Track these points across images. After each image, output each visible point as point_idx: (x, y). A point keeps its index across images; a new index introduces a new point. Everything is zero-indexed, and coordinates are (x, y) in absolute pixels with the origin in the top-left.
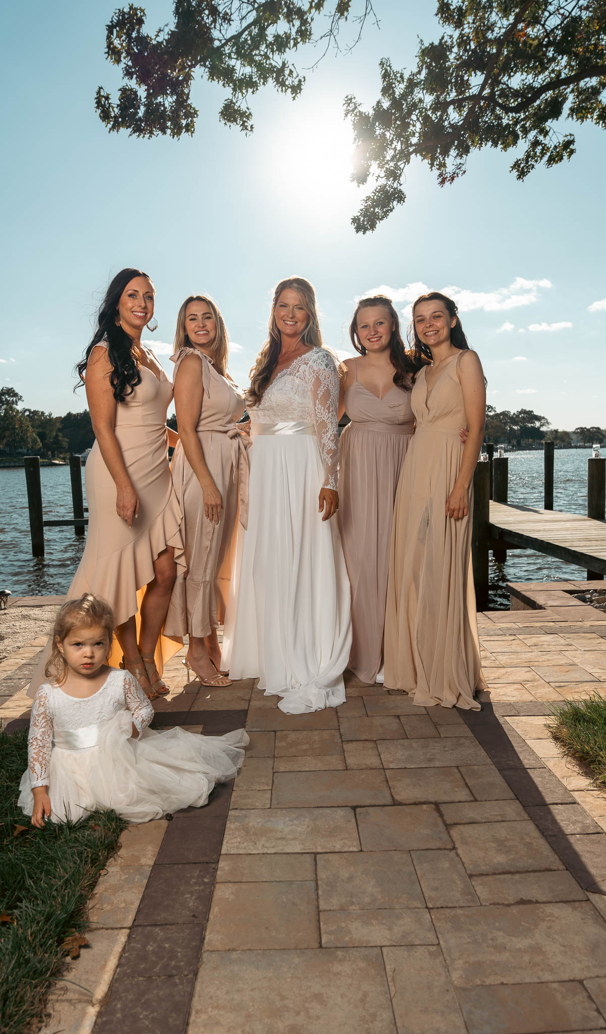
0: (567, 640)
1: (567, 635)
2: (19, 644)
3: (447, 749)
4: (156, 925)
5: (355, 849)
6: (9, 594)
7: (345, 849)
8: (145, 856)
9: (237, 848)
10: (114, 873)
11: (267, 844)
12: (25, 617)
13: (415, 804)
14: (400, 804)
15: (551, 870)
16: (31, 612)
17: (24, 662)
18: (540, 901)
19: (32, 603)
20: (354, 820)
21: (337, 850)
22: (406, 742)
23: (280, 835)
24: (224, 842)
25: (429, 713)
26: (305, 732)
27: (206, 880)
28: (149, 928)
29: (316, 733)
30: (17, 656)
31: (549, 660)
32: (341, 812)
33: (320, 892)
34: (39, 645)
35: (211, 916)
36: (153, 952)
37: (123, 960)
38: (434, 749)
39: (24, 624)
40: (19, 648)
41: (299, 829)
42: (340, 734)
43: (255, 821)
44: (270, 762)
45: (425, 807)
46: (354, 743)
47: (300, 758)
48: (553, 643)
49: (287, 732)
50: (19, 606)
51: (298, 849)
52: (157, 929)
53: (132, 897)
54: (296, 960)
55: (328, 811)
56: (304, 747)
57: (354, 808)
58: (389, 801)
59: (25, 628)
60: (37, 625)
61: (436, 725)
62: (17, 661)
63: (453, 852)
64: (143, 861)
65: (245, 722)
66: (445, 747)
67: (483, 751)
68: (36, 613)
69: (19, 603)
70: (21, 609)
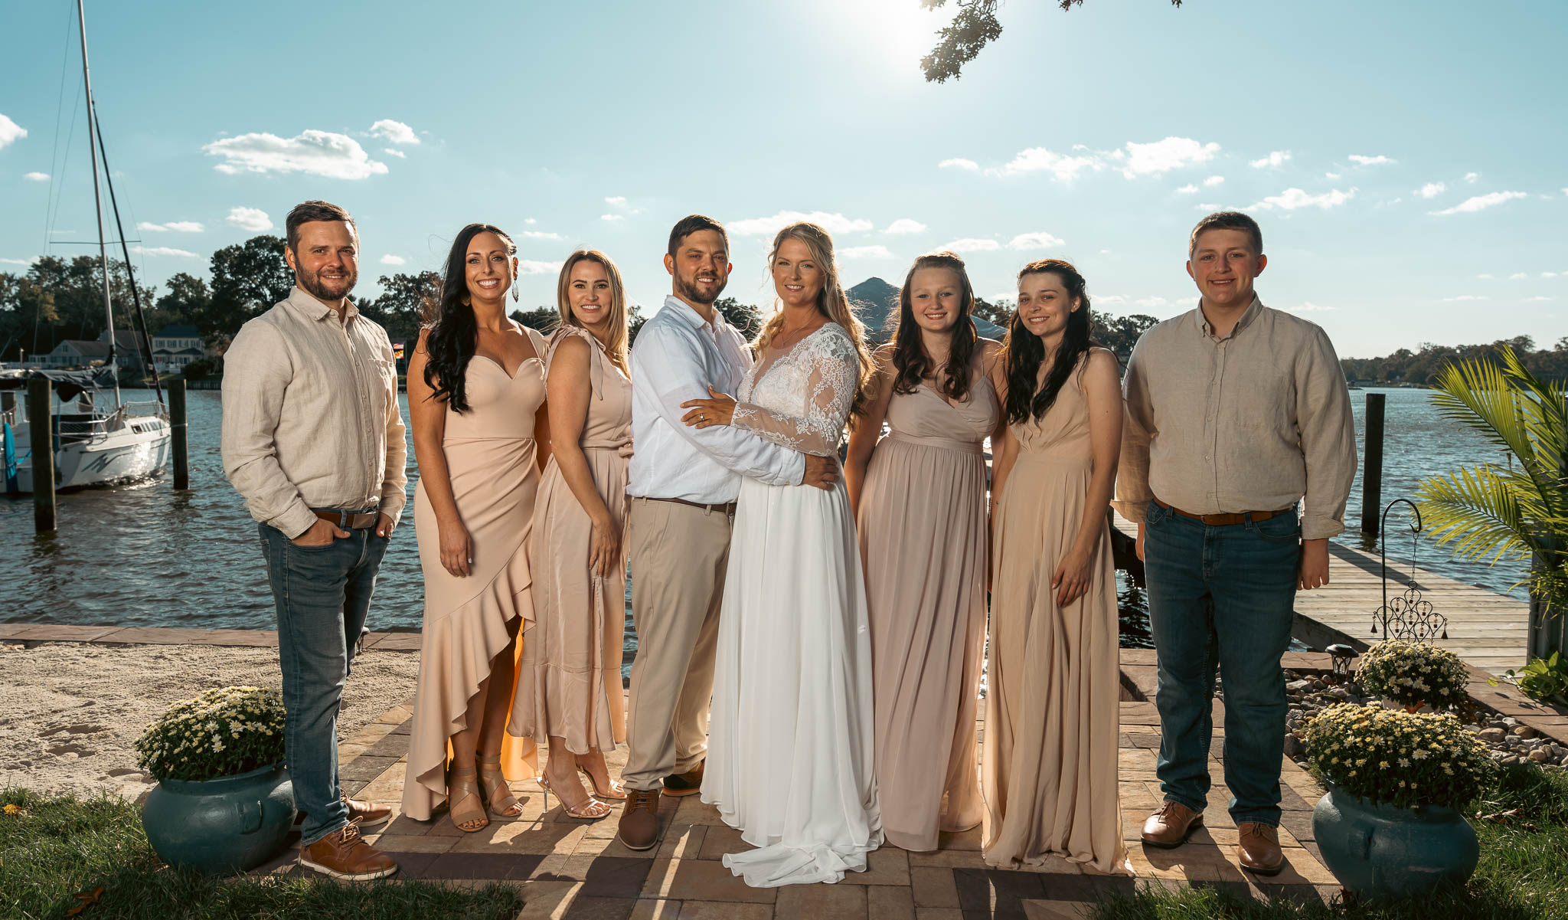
2: (365, 718)
12: (384, 670)
16: (394, 662)
17: (363, 749)
19: (400, 645)
25: (914, 884)
26: (725, 906)
30: (358, 740)
34: (391, 721)
39: (378, 681)
40: (364, 724)
42: (774, 912)
48: (1138, 767)
50: (380, 650)
59: (380, 690)
61: (916, 907)
62: (354, 747)
65: (645, 881)
68: (403, 663)
69: (382, 644)
70: (381, 654)
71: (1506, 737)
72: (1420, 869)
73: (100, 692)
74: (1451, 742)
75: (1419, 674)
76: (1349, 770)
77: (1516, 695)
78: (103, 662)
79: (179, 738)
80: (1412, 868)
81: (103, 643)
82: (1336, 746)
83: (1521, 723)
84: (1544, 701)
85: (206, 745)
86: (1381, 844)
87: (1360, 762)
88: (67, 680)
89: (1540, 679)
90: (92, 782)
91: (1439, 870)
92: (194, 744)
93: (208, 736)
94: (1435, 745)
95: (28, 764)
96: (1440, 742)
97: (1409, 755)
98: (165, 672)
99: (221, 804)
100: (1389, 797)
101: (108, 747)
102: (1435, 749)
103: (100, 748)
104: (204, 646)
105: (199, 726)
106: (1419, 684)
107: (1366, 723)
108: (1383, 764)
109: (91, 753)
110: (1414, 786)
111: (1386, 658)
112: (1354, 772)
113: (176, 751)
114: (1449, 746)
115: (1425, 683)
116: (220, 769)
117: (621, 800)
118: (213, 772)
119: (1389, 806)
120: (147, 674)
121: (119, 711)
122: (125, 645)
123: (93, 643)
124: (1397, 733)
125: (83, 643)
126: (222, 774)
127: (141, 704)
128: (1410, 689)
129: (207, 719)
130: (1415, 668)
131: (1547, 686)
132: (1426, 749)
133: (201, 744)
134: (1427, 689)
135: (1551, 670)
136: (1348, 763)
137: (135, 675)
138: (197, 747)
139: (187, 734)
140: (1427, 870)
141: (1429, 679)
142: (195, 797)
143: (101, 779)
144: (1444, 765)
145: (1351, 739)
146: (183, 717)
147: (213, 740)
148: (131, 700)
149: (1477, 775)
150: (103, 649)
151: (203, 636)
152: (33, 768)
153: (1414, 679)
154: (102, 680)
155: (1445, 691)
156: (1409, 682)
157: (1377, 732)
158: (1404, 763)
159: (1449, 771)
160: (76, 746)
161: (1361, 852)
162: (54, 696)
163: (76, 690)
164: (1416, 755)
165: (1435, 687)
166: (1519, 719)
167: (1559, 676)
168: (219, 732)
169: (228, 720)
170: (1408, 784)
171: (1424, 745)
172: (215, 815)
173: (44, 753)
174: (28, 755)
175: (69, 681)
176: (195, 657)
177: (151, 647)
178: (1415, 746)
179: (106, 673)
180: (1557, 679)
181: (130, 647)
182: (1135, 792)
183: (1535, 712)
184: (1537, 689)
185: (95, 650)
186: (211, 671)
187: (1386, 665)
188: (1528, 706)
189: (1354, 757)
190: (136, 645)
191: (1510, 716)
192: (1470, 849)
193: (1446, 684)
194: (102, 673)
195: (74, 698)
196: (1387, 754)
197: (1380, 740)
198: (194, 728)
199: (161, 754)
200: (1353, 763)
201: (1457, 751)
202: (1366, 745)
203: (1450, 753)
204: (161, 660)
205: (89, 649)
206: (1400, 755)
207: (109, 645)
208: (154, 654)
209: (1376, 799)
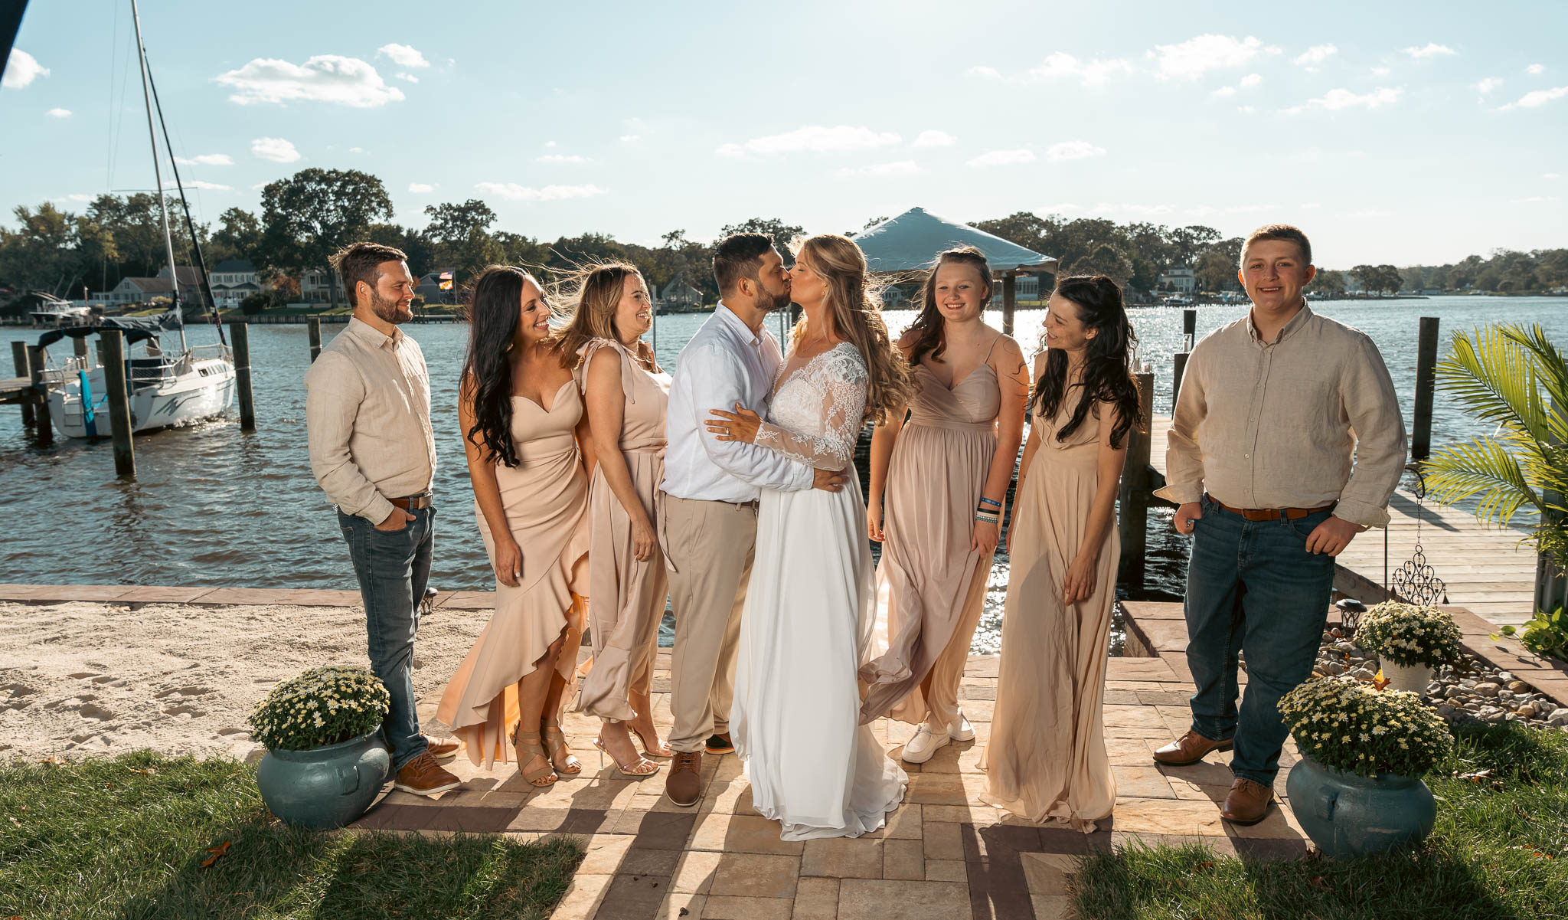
0: (1165, 718)
1: (1168, 709)
2: (439, 678)
3: (924, 900)
6: (434, 594)
12: (453, 630)
16: (461, 622)
19: (466, 604)
22: (876, 884)
25: (926, 839)
26: (758, 858)
29: (771, 859)
31: (1122, 755)
38: (908, 899)
39: (448, 641)
42: (802, 864)
46: (813, 880)
48: (1141, 724)
49: (737, 856)
50: (448, 609)
56: (749, 882)
59: (451, 649)
61: (926, 859)
65: (690, 836)
66: (924, 897)
67: (969, 908)
68: (469, 622)
69: (450, 603)
70: (449, 613)
71: (1500, 692)
72: (1377, 830)
73: (203, 654)
74: (1409, 719)
75: (1414, 636)
76: (1316, 742)
77: (1517, 650)
78: (201, 624)
79: (286, 713)
80: (1370, 829)
81: (199, 604)
82: (1305, 721)
83: (1516, 678)
84: (1543, 655)
85: (309, 721)
86: (1344, 806)
87: (1326, 736)
88: (173, 642)
89: (1540, 632)
90: (206, 742)
91: (1395, 831)
92: (299, 721)
93: (310, 713)
94: (1393, 722)
95: (149, 725)
96: (1398, 719)
97: (1369, 730)
98: (259, 633)
99: (324, 769)
100: (1351, 766)
101: (216, 708)
102: (1393, 725)
103: (210, 709)
104: (290, 606)
106: (1413, 645)
107: (1335, 700)
108: (1346, 739)
109: (203, 714)
110: (1372, 759)
111: (1383, 620)
112: (1320, 745)
113: (284, 726)
114: (1407, 722)
115: (1418, 645)
116: (321, 740)
117: (667, 758)
118: (316, 742)
119: (1351, 774)
120: (243, 635)
121: (222, 673)
122: (219, 606)
123: (190, 604)
124: (1361, 710)
125: (182, 604)
126: (323, 744)
127: (240, 665)
128: (1404, 650)
129: (309, 697)
130: (1409, 630)
131: (1547, 640)
132: (1386, 726)
133: (305, 720)
134: (1419, 650)
135: (1553, 625)
136: (1315, 736)
137: (232, 636)
138: (301, 723)
139: (292, 711)
140: (1384, 831)
141: (1422, 641)
142: (301, 765)
143: (214, 738)
144: (1401, 740)
145: (1319, 714)
146: (289, 696)
147: (314, 717)
148: (231, 662)
150: (199, 610)
151: (287, 596)
152: (153, 728)
153: (1408, 641)
154: (203, 642)
155: (1437, 653)
156: (1403, 643)
157: (1343, 710)
158: (1364, 738)
159: (1404, 746)
160: (188, 707)
161: (1326, 815)
162: (163, 657)
163: (182, 652)
164: (1375, 731)
165: (1428, 648)
166: (1516, 673)
167: (1558, 631)
168: (319, 709)
169: (325, 699)
170: (1367, 758)
171: (1383, 722)
172: (318, 779)
173: (162, 714)
174: (148, 716)
175: (174, 643)
176: (283, 617)
177: (243, 608)
178: (1375, 722)
179: (206, 635)
180: (1557, 634)
181: (223, 607)
182: (1135, 749)
183: (1533, 666)
184: (1537, 643)
185: (193, 612)
186: (299, 633)
187: (1384, 627)
188: (1526, 660)
189: (1321, 732)
190: (229, 605)
191: (1507, 670)
192: (1429, 809)
193: (1438, 645)
194: (203, 635)
195: (180, 659)
196: (1350, 730)
197: (1343, 716)
198: (298, 706)
199: (271, 729)
200: (1319, 737)
201: (1413, 728)
202: (1332, 721)
203: (1408, 729)
204: (253, 621)
205: (188, 610)
206: (1361, 731)
207: (205, 606)
208: (246, 615)
209: (1340, 768)
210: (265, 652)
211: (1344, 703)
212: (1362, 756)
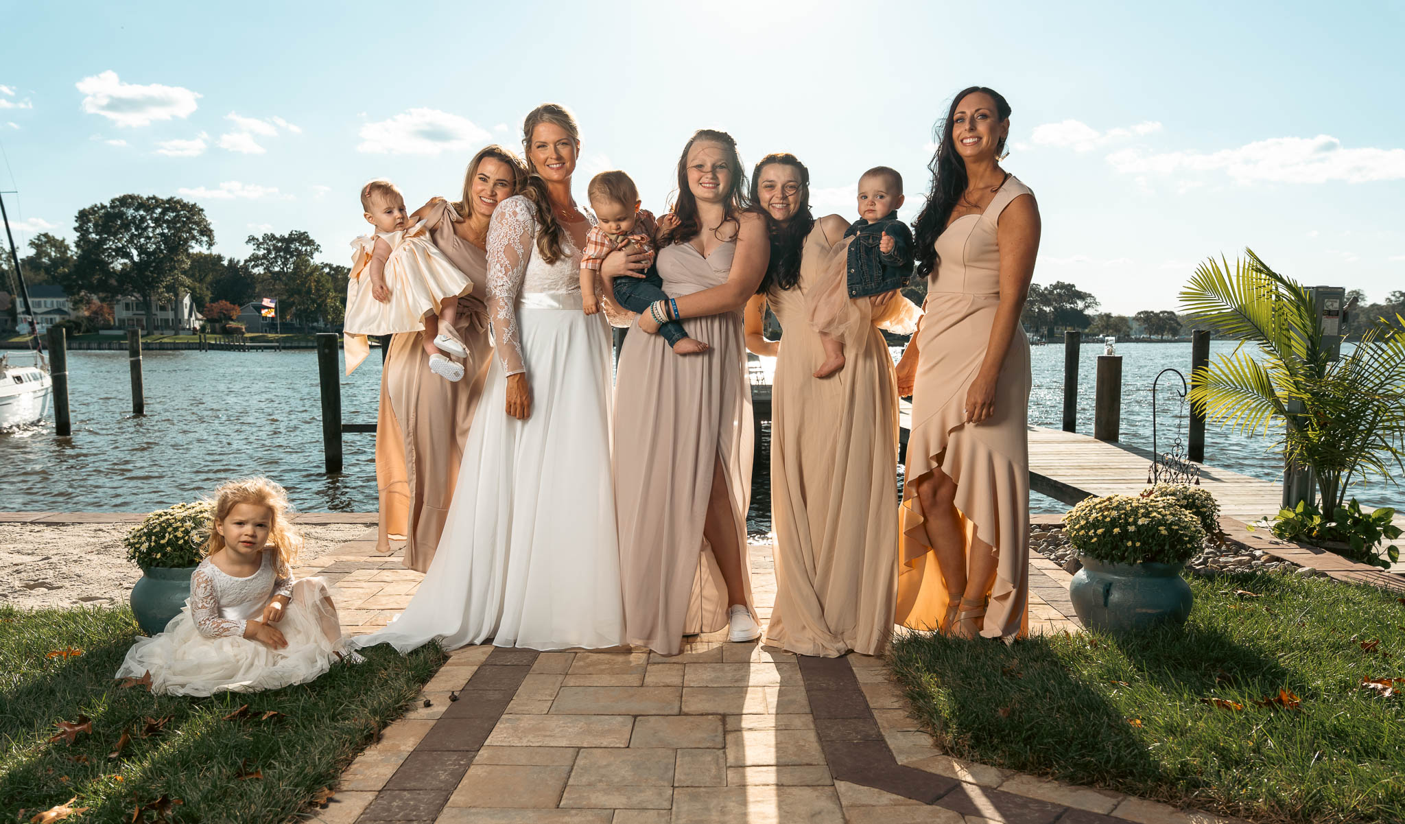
4: (405, 790)
5: (622, 746)
7: (612, 745)
8: (404, 744)
9: (501, 741)
10: (371, 754)
11: (533, 740)
13: (702, 715)
14: (686, 714)
15: (811, 765)
18: (785, 784)
20: (631, 726)
21: (602, 746)
22: (718, 666)
23: (548, 733)
24: (490, 737)
27: (462, 762)
28: (397, 792)
32: (620, 719)
33: (573, 774)
34: (318, 566)
35: (459, 786)
36: (397, 806)
37: (368, 811)
41: (570, 730)
43: (526, 722)
44: (560, 678)
45: (710, 717)
46: (661, 665)
47: (594, 676)
51: (564, 743)
52: (406, 793)
53: (387, 771)
54: (531, 815)
55: (607, 717)
56: (603, 667)
57: (635, 717)
58: (676, 711)
60: (319, 544)
63: (721, 751)
64: (402, 748)
72: (1144, 611)
73: (55, 552)
76: (1092, 538)
77: (1268, 537)
78: (47, 534)
79: (164, 530)
80: (1138, 610)
81: (43, 523)
82: (1083, 522)
83: (1267, 553)
84: (1289, 538)
85: (186, 538)
86: (1115, 596)
87: (1100, 531)
88: (19, 547)
89: (1287, 522)
90: (66, 604)
91: (1159, 611)
92: (177, 537)
94: (1154, 514)
96: (1159, 513)
97: (1135, 523)
100: (1122, 558)
101: (73, 583)
102: (1155, 517)
103: (67, 584)
105: (179, 524)
107: (1107, 503)
108: (1116, 530)
109: (61, 587)
110: (1138, 544)
112: (1095, 539)
113: (162, 542)
114: (1166, 515)
119: (1124, 565)
121: (75, 561)
122: (63, 524)
123: (32, 523)
124: (1128, 508)
125: (24, 523)
127: (94, 557)
129: (183, 520)
131: (1293, 528)
132: (1149, 518)
133: (182, 537)
135: (1297, 515)
136: (1091, 533)
137: (79, 541)
139: (170, 529)
140: (1149, 611)
143: (75, 603)
144: (1160, 528)
145: (1094, 515)
146: (164, 518)
147: (191, 534)
148: (83, 555)
149: (1186, 536)
150: (41, 527)
151: (133, 517)
152: (10, 598)
154: (51, 545)
157: (1114, 509)
158: (1132, 529)
159: (1164, 532)
160: (45, 583)
161: (1102, 602)
162: (11, 555)
163: (30, 552)
164: (1140, 522)
166: (1265, 551)
167: (1303, 519)
169: (202, 520)
170: (1134, 543)
171: (1146, 515)
173: (18, 589)
174: (4, 590)
177: (88, 525)
178: (1140, 515)
179: (54, 541)
180: (1301, 522)
181: (68, 525)
183: (1281, 546)
184: (1285, 531)
185: (37, 528)
188: (1277, 543)
189: (1096, 528)
190: (73, 524)
191: (1259, 549)
192: (1186, 599)
195: (30, 556)
196: (1120, 524)
197: (1115, 513)
198: (175, 525)
199: (150, 545)
200: (1095, 533)
201: (1170, 518)
202: (1105, 517)
203: (1167, 520)
204: (100, 532)
205: (30, 527)
206: (1129, 524)
207: (49, 524)
208: (93, 528)
209: (1112, 560)
210: (118, 549)
211: (1115, 504)
212: (1130, 544)
